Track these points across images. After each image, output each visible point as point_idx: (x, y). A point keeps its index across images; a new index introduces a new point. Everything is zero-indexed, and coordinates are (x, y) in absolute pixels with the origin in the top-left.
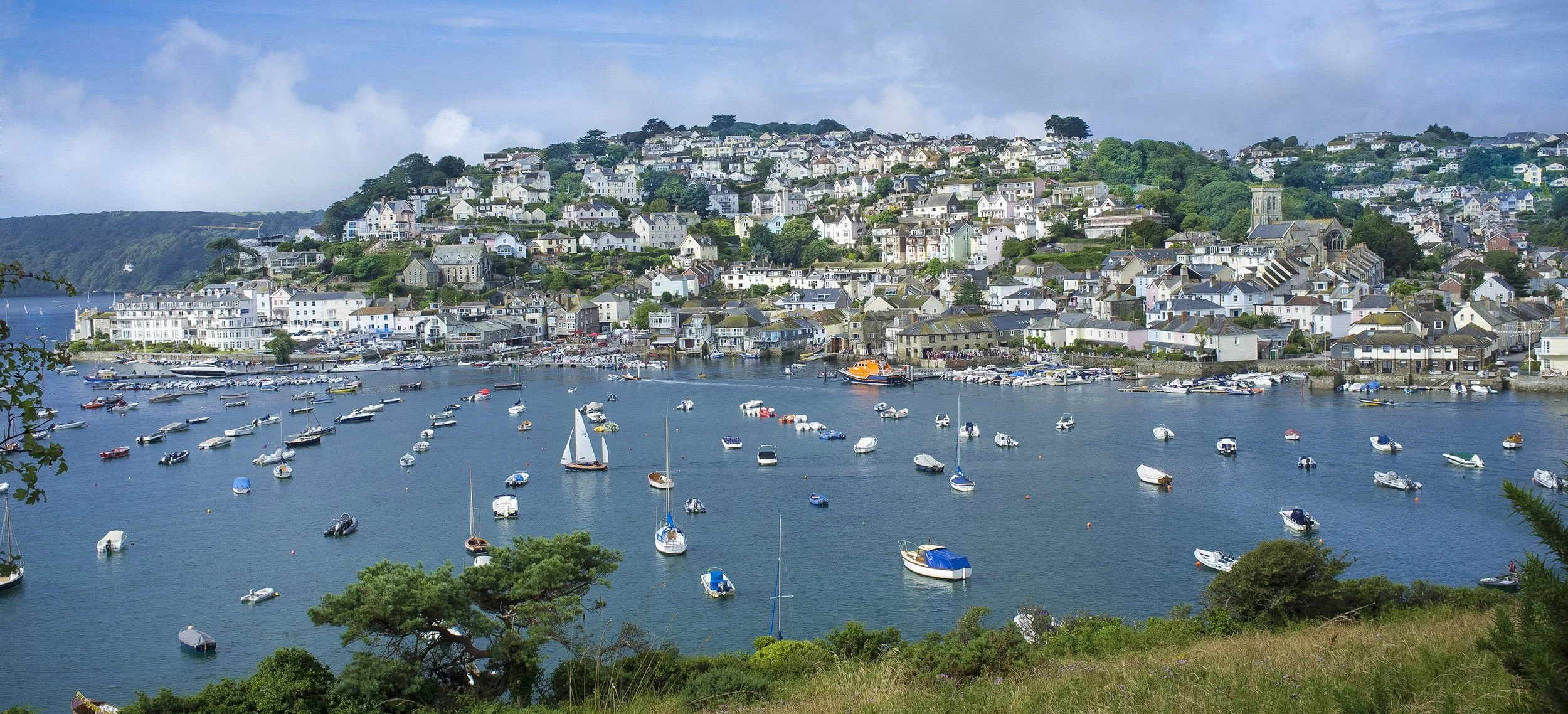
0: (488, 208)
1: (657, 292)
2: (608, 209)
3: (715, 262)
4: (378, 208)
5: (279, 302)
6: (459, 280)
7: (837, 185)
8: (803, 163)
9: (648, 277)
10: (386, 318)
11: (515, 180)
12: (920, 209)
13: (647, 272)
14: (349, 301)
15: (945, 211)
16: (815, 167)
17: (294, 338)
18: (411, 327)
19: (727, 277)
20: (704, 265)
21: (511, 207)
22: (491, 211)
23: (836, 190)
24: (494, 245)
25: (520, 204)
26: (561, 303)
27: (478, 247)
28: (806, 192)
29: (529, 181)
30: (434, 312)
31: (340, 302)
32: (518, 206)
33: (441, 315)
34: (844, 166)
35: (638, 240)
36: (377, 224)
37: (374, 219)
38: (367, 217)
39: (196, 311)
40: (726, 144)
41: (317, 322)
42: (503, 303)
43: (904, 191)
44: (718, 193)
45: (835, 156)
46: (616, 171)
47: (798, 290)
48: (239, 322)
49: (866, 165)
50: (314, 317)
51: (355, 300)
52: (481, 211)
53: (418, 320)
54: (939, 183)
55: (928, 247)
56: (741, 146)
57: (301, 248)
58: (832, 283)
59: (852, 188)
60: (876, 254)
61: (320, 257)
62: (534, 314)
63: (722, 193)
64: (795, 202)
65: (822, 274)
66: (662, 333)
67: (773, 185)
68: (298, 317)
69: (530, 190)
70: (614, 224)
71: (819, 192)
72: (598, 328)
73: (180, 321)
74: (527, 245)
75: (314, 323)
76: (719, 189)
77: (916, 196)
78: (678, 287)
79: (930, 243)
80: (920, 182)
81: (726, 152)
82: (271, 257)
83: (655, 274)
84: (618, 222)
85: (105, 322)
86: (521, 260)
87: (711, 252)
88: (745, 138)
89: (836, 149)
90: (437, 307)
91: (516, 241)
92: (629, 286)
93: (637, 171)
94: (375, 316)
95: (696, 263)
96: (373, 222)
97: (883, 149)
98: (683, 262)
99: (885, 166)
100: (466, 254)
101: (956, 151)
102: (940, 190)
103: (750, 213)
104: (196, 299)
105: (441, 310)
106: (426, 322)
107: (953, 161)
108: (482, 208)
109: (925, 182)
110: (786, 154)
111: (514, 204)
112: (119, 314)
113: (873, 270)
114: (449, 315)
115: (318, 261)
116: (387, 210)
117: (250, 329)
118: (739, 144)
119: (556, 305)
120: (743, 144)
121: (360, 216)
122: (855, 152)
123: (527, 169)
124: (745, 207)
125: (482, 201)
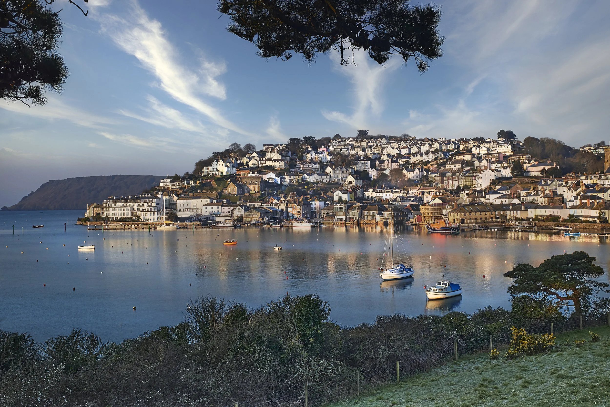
0: (264, 162)
1: (336, 199)
2: (315, 164)
3: (361, 187)
4: (218, 161)
5: (172, 201)
6: (251, 192)
7: (412, 157)
8: (397, 148)
9: (332, 192)
10: (218, 208)
11: (276, 151)
13: (332, 191)
14: (203, 200)
15: (460, 167)
16: (402, 150)
17: (179, 216)
18: (229, 212)
19: (366, 193)
20: (357, 188)
22: (265, 163)
23: (412, 159)
24: (265, 177)
25: (278, 160)
26: (295, 202)
27: (258, 178)
28: (399, 160)
29: (281, 152)
30: (239, 205)
31: (199, 200)
32: (277, 162)
33: (242, 207)
34: (415, 149)
35: (328, 177)
36: (217, 168)
37: (215, 165)
38: (212, 165)
39: (137, 204)
40: (364, 142)
41: (189, 210)
42: (269, 202)
43: (441, 159)
44: (361, 160)
45: (410, 145)
46: (319, 150)
47: (399, 196)
48: (151, 209)
49: (424, 149)
50: (187, 207)
51: (205, 200)
52: (261, 164)
53: (232, 208)
54: (457, 155)
55: (454, 182)
56: (370, 142)
57: (184, 178)
58: (413, 195)
59: (419, 158)
60: (431, 184)
61: (192, 182)
62: (282, 206)
63: (363, 160)
64: (394, 164)
65: (408, 192)
66: (340, 214)
67: (384, 157)
68: (180, 208)
69: (282, 155)
70: (318, 170)
71: (404, 160)
72: (310, 214)
73: (130, 208)
74: (281, 178)
75: (187, 210)
76: (362, 158)
77: (447, 160)
78: (345, 197)
79: (455, 179)
80: (448, 155)
81: (364, 144)
82: (171, 182)
83: (335, 192)
84: (319, 170)
85: (99, 209)
86: (278, 184)
87: (360, 183)
88: (372, 140)
89: (410, 143)
90: (240, 203)
91: (276, 176)
92: (324, 196)
93: (327, 151)
94: (213, 207)
95: (353, 187)
96: (215, 167)
97: (430, 143)
98: (347, 187)
99: (432, 149)
100: (254, 181)
101: (462, 143)
102: (457, 158)
103: (375, 168)
104: (137, 198)
105: (242, 204)
106: (235, 209)
107: (462, 147)
108: (262, 162)
109: (450, 155)
110: (389, 145)
111: (275, 161)
112: (104, 205)
113: (431, 190)
114: (246, 206)
115: (190, 184)
116: (221, 162)
117: (159, 212)
118: (369, 141)
119: (292, 202)
120: (371, 141)
121: (210, 165)
122: (419, 144)
123: (281, 148)
124: (373, 166)
125: (261, 159)
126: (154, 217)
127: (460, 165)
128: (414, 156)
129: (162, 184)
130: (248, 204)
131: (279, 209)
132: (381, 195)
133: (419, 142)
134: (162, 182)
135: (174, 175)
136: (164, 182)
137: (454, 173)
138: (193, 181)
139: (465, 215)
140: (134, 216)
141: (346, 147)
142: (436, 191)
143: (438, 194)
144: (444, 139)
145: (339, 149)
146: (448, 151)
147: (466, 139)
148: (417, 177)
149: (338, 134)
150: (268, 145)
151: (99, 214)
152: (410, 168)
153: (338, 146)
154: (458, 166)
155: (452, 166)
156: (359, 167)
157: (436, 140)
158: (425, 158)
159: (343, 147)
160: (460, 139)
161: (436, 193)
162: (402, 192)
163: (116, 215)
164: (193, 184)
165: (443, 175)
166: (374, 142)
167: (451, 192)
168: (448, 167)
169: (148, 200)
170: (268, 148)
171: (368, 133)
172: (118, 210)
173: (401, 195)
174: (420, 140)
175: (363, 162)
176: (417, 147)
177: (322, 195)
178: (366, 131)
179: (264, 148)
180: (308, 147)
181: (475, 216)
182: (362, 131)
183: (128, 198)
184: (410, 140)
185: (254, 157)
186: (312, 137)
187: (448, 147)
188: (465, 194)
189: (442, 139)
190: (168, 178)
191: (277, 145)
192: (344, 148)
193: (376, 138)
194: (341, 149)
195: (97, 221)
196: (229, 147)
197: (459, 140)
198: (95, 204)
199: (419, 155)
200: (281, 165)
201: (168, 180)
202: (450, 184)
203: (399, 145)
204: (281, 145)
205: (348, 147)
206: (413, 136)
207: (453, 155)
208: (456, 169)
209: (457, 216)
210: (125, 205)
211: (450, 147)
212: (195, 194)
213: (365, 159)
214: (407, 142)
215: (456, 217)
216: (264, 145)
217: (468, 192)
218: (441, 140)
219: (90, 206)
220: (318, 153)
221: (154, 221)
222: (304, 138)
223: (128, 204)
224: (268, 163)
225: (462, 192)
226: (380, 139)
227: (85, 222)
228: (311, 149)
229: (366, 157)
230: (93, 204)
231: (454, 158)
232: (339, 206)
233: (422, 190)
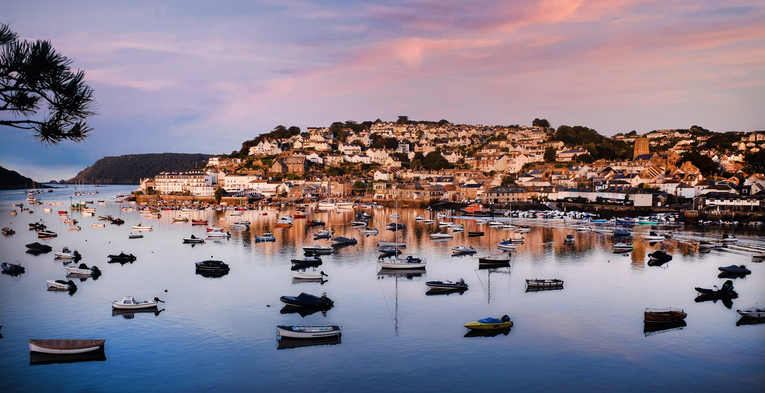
0: (308, 143)
1: (376, 178)
2: (356, 146)
3: (400, 168)
4: (263, 142)
5: (221, 177)
6: (295, 171)
7: (449, 141)
8: (435, 133)
9: (372, 172)
10: (264, 184)
11: (319, 134)
12: (484, 150)
13: (372, 171)
14: (249, 177)
15: (495, 151)
16: (440, 135)
17: (227, 191)
18: (274, 189)
19: (405, 174)
20: (396, 169)
21: (317, 143)
22: (309, 145)
23: (449, 143)
24: (309, 157)
25: (321, 142)
26: (336, 181)
27: (303, 158)
28: (437, 144)
29: (325, 135)
30: (283, 182)
31: (246, 177)
32: (320, 143)
33: (286, 184)
34: (452, 134)
35: (369, 158)
36: (262, 148)
38: (258, 145)
39: (187, 179)
40: (404, 127)
41: (236, 186)
42: (312, 180)
43: (478, 144)
44: (401, 143)
45: (448, 131)
46: (360, 133)
47: (436, 177)
48: (204, 184)
49: (461, 134)
50: (235, 184)
51: (251, 177)
52: (305, 145)
53: (277, 185)
54: (493, 141)
55: (489, 165)
56: (410, 127)
57: (231, 157)
58: (449, 176)
59: (456, 143)
60: (467, 167)
61: (239, 161)
62: (325, 184)
63: (403, 143)
64: (432, 147)
65: (445, 173)
66: (378, 192)
67: (423, 141)
68: (228, 184)
69: (325, 138)
70: (359, 152)
71: (442, 144)
72: (351, 191)
73: (180, 183)
74: (324, 159)
76: (401, 142)
77: (483, 145)
78: (385, 177)
79: (490, 163)
80: (484, 140)
81: (404, 129)
82: (219, 160)
83: (375, 172)
84: (361, 151)
85: (151, 184)
86: (320, 164)
87: (399, 164)
88: (411, 125)
89: (448, 129)
90: (285, 180)
91: (319, 156)
92: (365, 175)
93: (368, 135)
94: (259, 183)
95: (392, 168)
96: (261, 147)
97: (468, 129)
98: (387, 168)
99: (469, 134)
100: (298, 160)
101: (498, 130)
102: (493, 143)
103: (414, 151)
104: (187, 175)
105: (286, 182)
106: (280, 186)
107: (497, 134)
108: (305, 144)
109: (486, 140)
110: (428, 131)
111: (318, 142)
112: (156, 180)
113: (466, 172)
114: (290, 183)
115: (238, 162)
116: (266, 143)
117: (208, 187)
118: (409, 127)
119: (334, 181)
120: (411, 126)
121: (256, 145)
122: (456, 130)
123: (324, 131)
124: (412, 149)
125: (305, 141)
126: (204, 191)
127: (495, 150)
128: (451, 141)
129: (210, 162)
130: (292, 182)
131: (322, 186)
132: (419, 176)
133: (456, 128)
134: (211, 160)
135: (222, 154)
136: (213, 160)
137: (489, 157)
138: (240, 160)
139: (498, 195)
140: (185, 190)
141: (386, 131)
142: (471, 173)
143: (473, 175)
144: (481, 126)
145: (380, 133)
146: (485, 137)
147: (502, 126)
148: (453, 160)
149: (379, 119)
150: (311, 128)
151: (152, 188)
152: (447, 151)
153: (379, 130)
154: (493, 151)
155: (488, 151)
156: (400, 151)
157: (473, 127)
158: (461, 142)
159: (383, 131)
160: (496, 126)
161: (471, 175)
162: (439, 173)
163: (168, 189)
164: (240, 162)
165: (478, 158)
166: (414, 127)
167: (485, 174)
168: (483, 151)
169: (197, 176)
170: (312, 131)
171: (408, 118)
172: (169, 185)
173: (438, 176)
174: (458, 126)
175: (402, 145)
176: (455, 132)
177: (362, 175)
178: (406, 117)
179: (308, 131)
180: (350, 130)
181: (508, 197)
182: (402, 117)
183: (178, 174)
184: (448, 126)
185: (298, 138)
186: (354, 122)
187: (485, 133)
188: (499, 176)
189: (479, 125)
190: (216, 157)
191: (320, 128)
192: (385, 132)
193: (415, 123)
194: (382, 133)
195: (149, 194)
196: (274, 129)
197: (496, 127)
198: (148, 179)
199: (456, 140)
200: (324, 147)
201: (217, 159)
202: (485, 167)
203: (437, 130)
204: (324, 128)
205: (388, 131)
206: (451, 122)
207: (489, 141)
208: (491, 154)
209: (491, 196)
210: (175, 180)
211: (486, 133)
212: (242, 171)
213: (404, 143)
214: (445, 128)
215: (490, 197)
216: (308, 128)
217: (502, 175)
218: (478, 126)
219: (143, 180)
220: (359, 136)
221: (204, 195)
222: (346, 122)
223: (179, 180)
224: (312, 145)
225: (496, 175)
226: (419, 125)
227: (138, 195)
228: (353, 133)
229: (406, 141)
230: (146, 179)
231: (489, 143)
232: (378, 185)
233: (458, 172)
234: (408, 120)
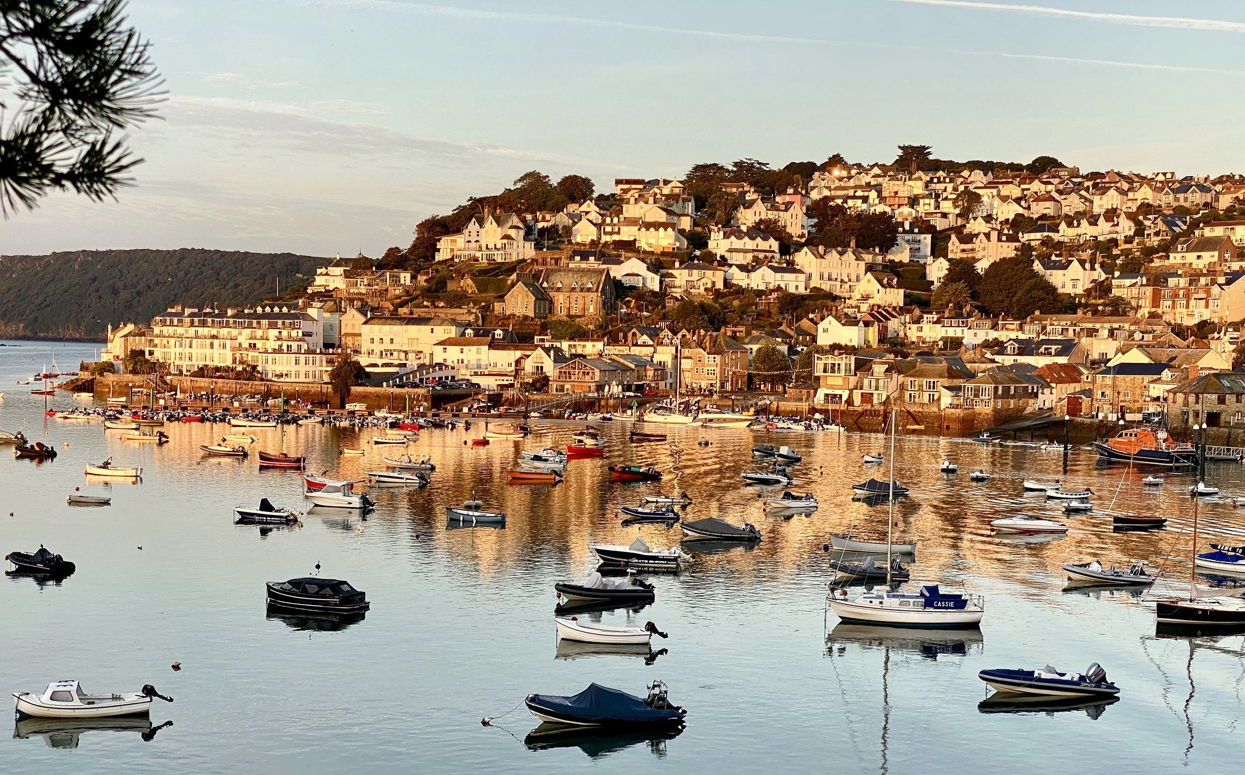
0: (616, 229)
1: (823, 340)
2: (765, 239)
3: (901, 308)
4: (481, 223)
5: (350, 326)
6: (573, 312)
7: (1063, 226)
8: (1018, 200)
9: (811, 320)
10: (479, 351)
11: (651, 200)
12: (1179, 256)
13: (811, 316)
14: (435, 328)
15: (1216, 259)
16: (1034, 205)
17: (368, 370)
18: (510, 365)
19: (914, 327)
20: (886, 311)
21: (643, 229)
22: (618, 233)
23: (1061, 233)
24: (617, 272)
25: (657, 226)
26: (700, 344)
27: (601, 272)
28: (1020, 234)
29: (669, 204)
30: (537, 346)
31: (426, 329)
32: (652, 229)
33: (547, 351)
34: (1073, 204)
35: (802, 277)
36: (477, 241)
37: (474, 234)
38: (466, 232)
39: (249, 331)
40: (916, 179)
41: (395, 354)
42: (626, 341)
43: (1157, 234)
44: (905, 232)
45: (1059, 192)
46: (778, 199)
47: (1017, 340)
48: (300, 347)
49: (1101, 204)
50: (391, 347)
51: (442, 328)
52: (606, 233)
53: (519, 354)
54: (1208, 224)
55: (1192, 302)
56: (935, 180)
57: (381, 265)
58: (1059, 337)
59: (1086, 230)
60: (1119, 308)
61: (405, 277)
62: (664, 355)
63: (911, 232)
64: (1005, 244)
65: (1044, 328)
66: (830, 381)
67: (977, 226)
68: (372, 346)
69: (669, 212)
70: (773, 257)
71: (1038, 235)
72: (746, 379)
73: (228, 342)
74: (663, 276)
75: (391, 354)
76: (907, 227)
77: (1176, 238)
78: (851, 336)
79: (1196, 296)
80: (1179, 223)
81: (917, 187)
82: (347, 274)
83: (822, 319)
84: (777, 256)
85: (140, 341)
86: (652, 292)
87: (896, 297)
88: (941, 173)
89: (1061, 187)
90: (543, 340)
91: (648, 269)
92: (789, 331)
93: (802, 204)
94: (465, 348)
95: (876, 308)
96: (473, 238)
97: (1126, 186)
98: (858, 307)
99: (1130, 204)
100: (585, 280)
101: (1228, 189)
102: (1208, 232)
103: (945, 256)
104: (249, 316)
105: (547, 344)
106: (528, 356)
107: (1225, 202)
108: (608, 229)
109: (1185, 223)
110: (995, 191)
111: (648, 226)
112: (157, 330)
113: (1116, 326)
114: (558, 350)
115: (402, 282)
116: (490, 225)
117: (311, 356)
118: (932, 179)
119: (694, 345)
120: (939, 178)
121: (458, 231)
122: (1087, 189)
123: (666, 191)
124: (938, 250)
125: (608, 220)
126: (297, 368)
127: (1216, 253)
128: (1070, 225)
129: (319, 281)
130: (565, 345)
131: (655, 361)
132: (959, 334)
133: (1086, 184)
134: (321, 274)
135: (355, 256)
136: (327, 274)
137: (1194, 277)
138: (408, 276)
139: (1222, 401)
140: (242, 362)
141: (859, 193)
142: (1133, 328)
143: (1138, 336)
144: (1169, 176)
145: (839, 197)
146: (1181, 212)
147: (1241, 176)
148: (1074, 286)
149: (838, 155)
150: (628, 182)
151: (142, 353)
152: (1053, 258)
153: (837, 189)
154: (1209, 257)
155: (1191, 257)
156: (901, 255)
157: (1143, 179)
158: (1103, 230)
159: (851, 192)
160: (1222, 177)
161: (1131, 334)
162: (1026, 327)
163: (190, 359)
164: (408, 282)
165: (1158, 280)
166: (947, 180)
167: (1179, 331)
168: (1175, 258)
169: (280, 322)
170: (629, 190)
171: (929, 153)
172: (194, 345)
173: (1022, 336)
174: (1094, 176)
175: (909, 237)
176: (1082, 197)
177: (781, 328)
178: (924, 148)
179: (617, 190)
180: (746, 189)
182: (911, 147)
183: (223, 314)
184: (1060, 177)
185: (587, 213)
186: (759, 163)
187: (1182, 200)
188: (1226, 338)
189: (1165, 174)
190: (338, 264)
191: (655, 182)
192: (854, 197)
193: (953, 168)
194: (846, 198)
195: (134, 372)
196: (515, 183)
197: (1220, 180)
198: (130, 327)
199: (1084, 223)
200: (665, 240)
201: (339, 270)
202: (1178, 310)
203: (1023, 190)
204: (666, 182)
205: (866, 194)
206: (1070, 165)
207: (1195, 225)
208: (1201, 266)
209: (1197, 402)
210: (214, 331)
211: (1186, 199)
212: (415, 310)
213: (916, 230)
214: (1051, 183)
215: (1193, 406)
216: (618, 182)
217: (1236, 334)
218: (1161, 178)
219: (115, 328)
220: (774, 207)
221: (297, 380)
222: (736, 164)
223: (224, 331)
224: (627, 233)
225: (1216, 335)
226: (965, 173)
227: (101, 374)
228: (755, 196)
229: (922, 225)
230: (125, 325)
231: (1197, 232)
232: (830, 361)
233: (1090, 326)
234: (931, 157)
